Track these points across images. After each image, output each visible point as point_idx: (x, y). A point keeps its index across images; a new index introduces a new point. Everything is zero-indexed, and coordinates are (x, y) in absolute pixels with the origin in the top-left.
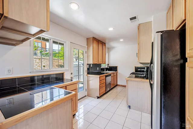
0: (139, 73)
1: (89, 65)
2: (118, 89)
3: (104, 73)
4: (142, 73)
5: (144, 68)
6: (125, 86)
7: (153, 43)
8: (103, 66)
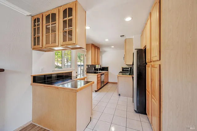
0: (125, 72)
1: (88, 65)
2: (109, 86)
3: (98, 73)
4: (127, 72)
5: (128, 69)
6: (116, 83)
7: (133, 53)
8: (97, 67)
